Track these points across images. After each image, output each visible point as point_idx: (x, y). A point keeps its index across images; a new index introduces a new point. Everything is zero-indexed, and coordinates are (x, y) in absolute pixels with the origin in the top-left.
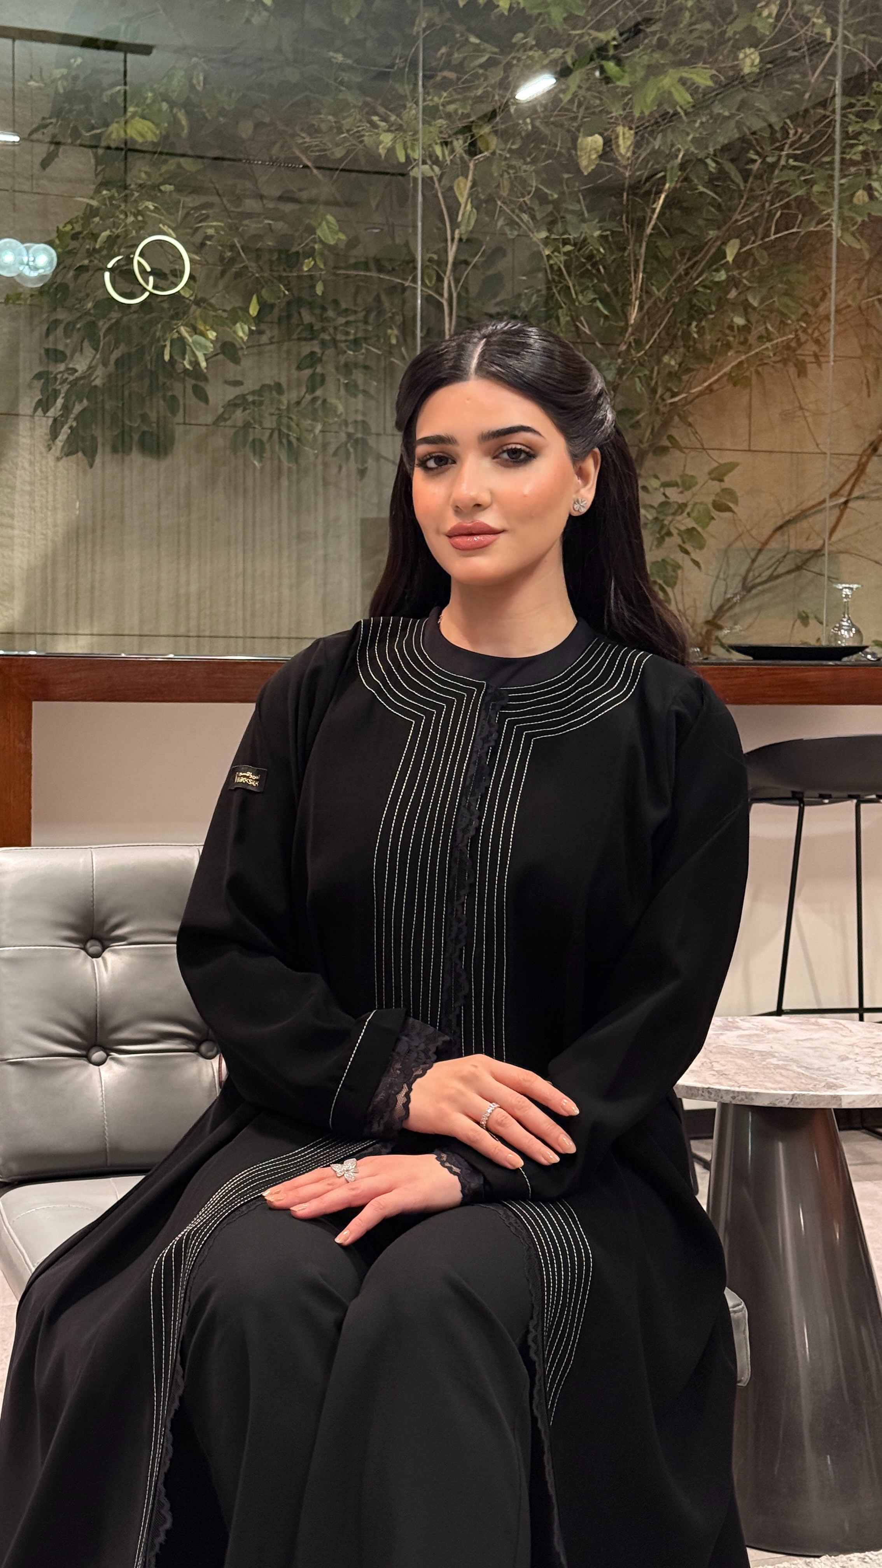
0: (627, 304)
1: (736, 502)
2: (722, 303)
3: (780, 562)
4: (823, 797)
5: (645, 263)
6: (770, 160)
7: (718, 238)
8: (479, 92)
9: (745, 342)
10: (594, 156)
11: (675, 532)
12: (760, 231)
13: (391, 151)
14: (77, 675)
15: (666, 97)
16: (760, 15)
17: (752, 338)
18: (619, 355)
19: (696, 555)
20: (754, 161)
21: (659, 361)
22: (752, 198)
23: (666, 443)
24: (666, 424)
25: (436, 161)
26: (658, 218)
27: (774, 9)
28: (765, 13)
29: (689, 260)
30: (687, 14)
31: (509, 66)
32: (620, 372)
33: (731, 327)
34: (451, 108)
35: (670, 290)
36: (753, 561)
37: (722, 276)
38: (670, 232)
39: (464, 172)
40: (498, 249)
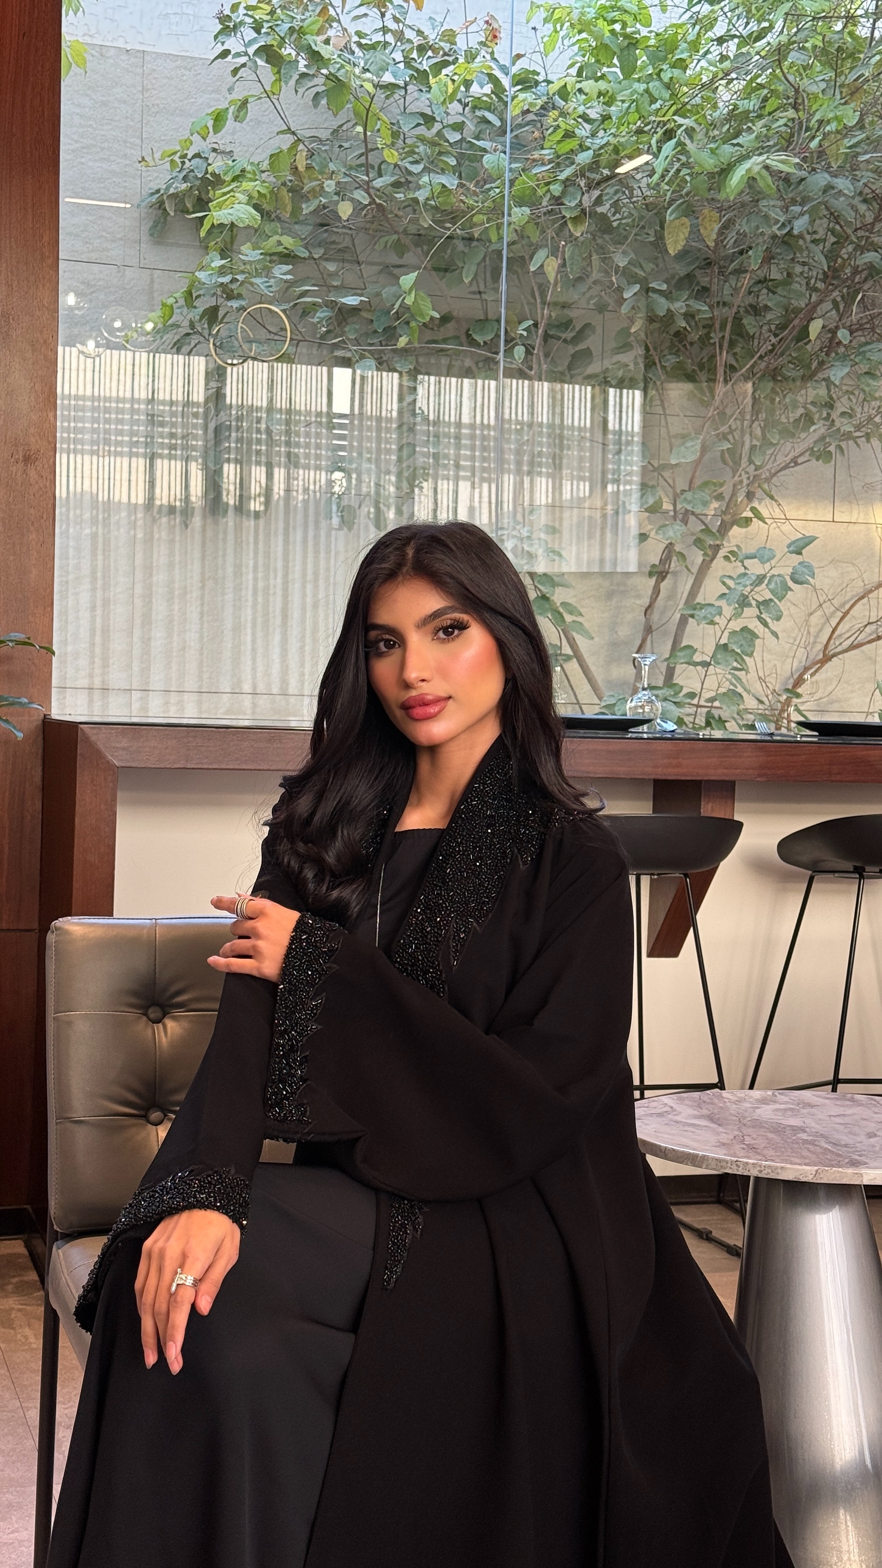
0: (712, 380)
1: (813, 575)
3: (860, 632)
9: (827, 418)
10: (681, 238)
11: (754, 603)
17: (835, 414)
19: (774, 625)
24: (749, 496)
29: (775, 336)
36: (835, 629)
38: (756, 310)
39: (554, 252)
40: (587, 326)
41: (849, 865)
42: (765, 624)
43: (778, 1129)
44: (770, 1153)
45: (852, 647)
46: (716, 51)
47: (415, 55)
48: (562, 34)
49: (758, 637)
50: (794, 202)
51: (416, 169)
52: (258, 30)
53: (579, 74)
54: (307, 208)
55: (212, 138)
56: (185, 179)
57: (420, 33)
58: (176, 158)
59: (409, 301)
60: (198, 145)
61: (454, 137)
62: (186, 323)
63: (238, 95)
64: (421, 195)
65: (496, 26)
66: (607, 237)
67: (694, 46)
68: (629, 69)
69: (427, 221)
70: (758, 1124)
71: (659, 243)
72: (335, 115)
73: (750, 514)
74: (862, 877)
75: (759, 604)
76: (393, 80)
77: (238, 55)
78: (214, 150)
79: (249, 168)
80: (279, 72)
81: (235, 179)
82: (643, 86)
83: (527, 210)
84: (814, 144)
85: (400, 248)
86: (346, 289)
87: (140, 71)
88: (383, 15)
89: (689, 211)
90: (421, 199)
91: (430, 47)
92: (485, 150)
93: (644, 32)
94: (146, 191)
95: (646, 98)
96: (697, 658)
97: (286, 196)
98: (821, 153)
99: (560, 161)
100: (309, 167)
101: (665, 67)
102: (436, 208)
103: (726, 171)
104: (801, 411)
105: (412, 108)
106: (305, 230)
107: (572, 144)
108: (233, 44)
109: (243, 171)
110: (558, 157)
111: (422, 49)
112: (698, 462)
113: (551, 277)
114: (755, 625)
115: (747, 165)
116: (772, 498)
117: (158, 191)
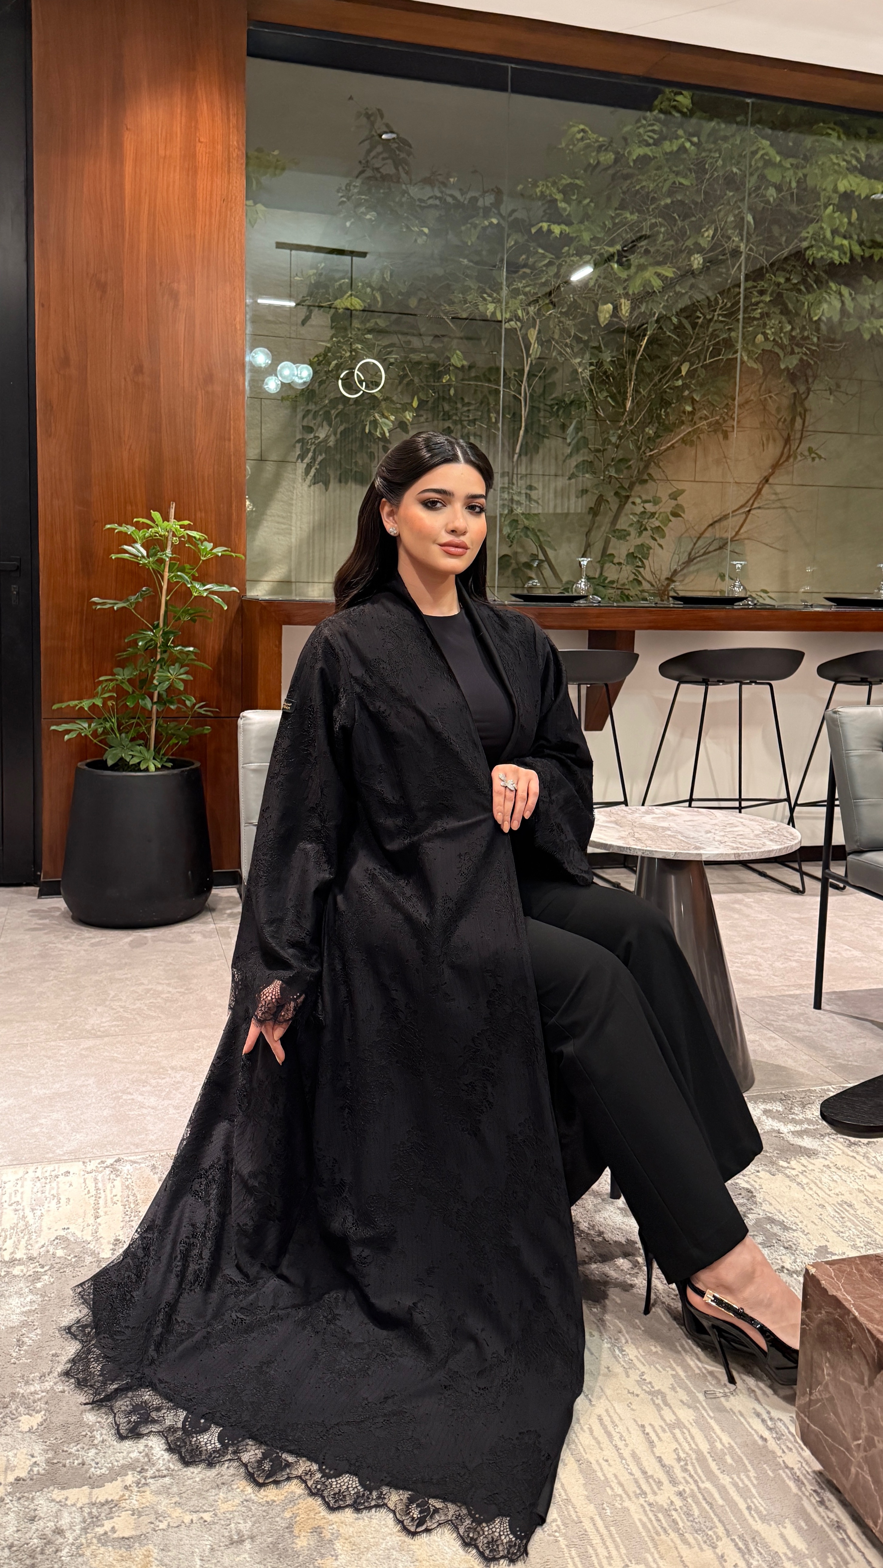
0: (625, 399)
1: (684, 512)
2: (680, 399)
3: (710, 544)
4: (719, 681)
5: (636, 375)
6: (708, 317)
7: (677, 362)
8: (543, 280)
9: (692, 421)
10: (607, 316)
11: (649, 528)
12: (702, 357)
13: (494, 313)
14: (306, 611)
15: (647, 283)
16: (703, 236)
17: (696, 418)
18: (620, 428)
19: (661, 541)
20: (699, 318)
21: (643, 431)
22: (697, 339)
23: (646, 477)
24: (647, 467)
25: (518, 319)
26: (644, 350)
27: (711, 232)
28: (706, 234)
29: (662, 373)
30: (661, 235)
31: (560, 266)
32: (620, 438)
33: (684, 412)
34: (527, 289)
35: (650, 391)
36: (695, 544)
37: (680, 383)
38: (651, 358)
39: (534, 324)
40: (553, 368)
42: (655, 540)
43: (654, 829)
44: (653, 843)
45: (704, 554)
49: (651, 548)
57: (454, 198)
70: (643, 826)
74: (707, 684)
75: (652, 529)
96: (616, 560)
97: (379, 295)
104: (677, 417)
113: (533, 339)
114: (650, 542)
116: (660, 467)
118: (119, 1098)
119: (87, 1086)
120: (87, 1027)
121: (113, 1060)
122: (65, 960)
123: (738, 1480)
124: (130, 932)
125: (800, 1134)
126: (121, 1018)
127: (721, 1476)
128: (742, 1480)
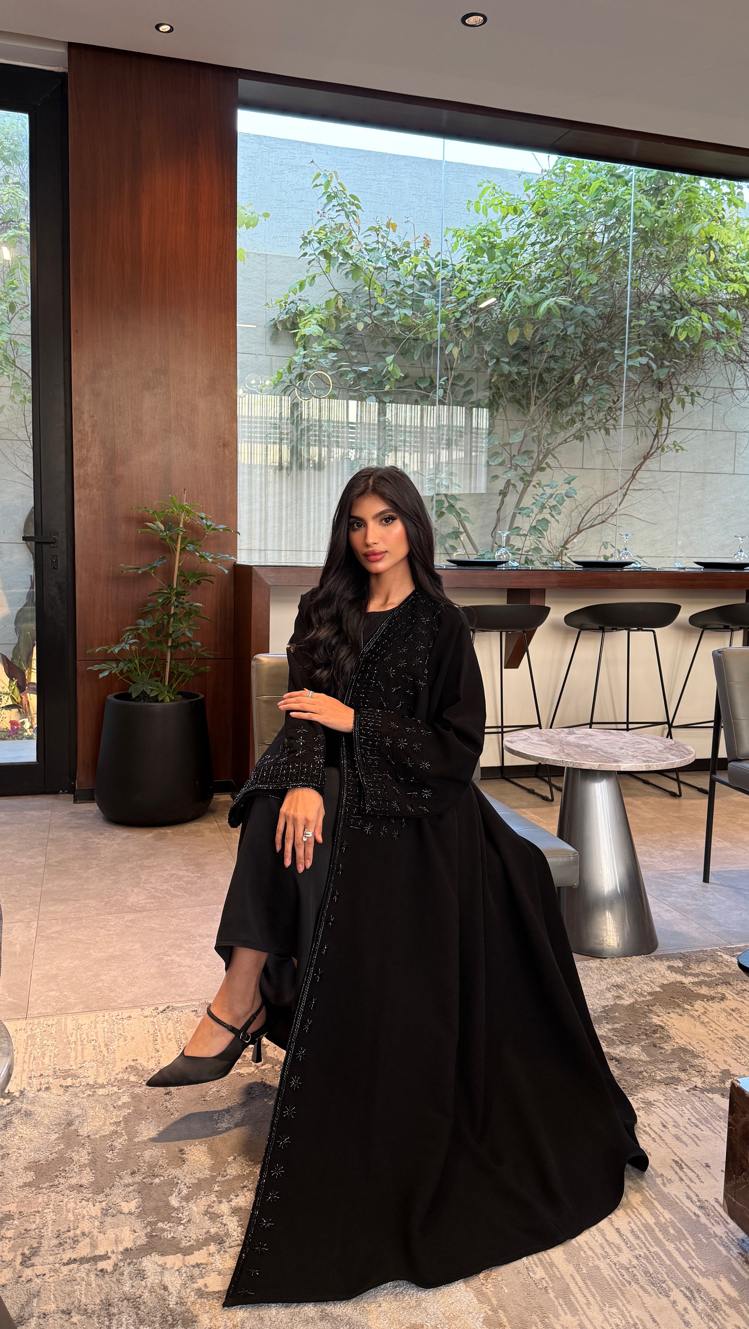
1: (576, 494)
3: (595, 519)
4: (613, 629)
5: (538, 384)
9: (582, 420)
10: (515, 337)
11: (548, 507)
17: (585, 418)
19: (557, 517)
24: (545, 457)
29: (558, 382)
38: (549, 370)
39: (457, 344)
40: (471, 379)
41: (597, 626)
42: (553, 517)
43: (578, 746)
44: (577, 757)
45: (591, 526)
46: (530, 249)
47: (391, 253)
48: (461, 242)
49: (549, 522)
50: (567, 320)
51: (392, 307)
52: (320, 244)
53: (467, 261)
54: (343, 326)
55: (298, 294)
56: (287, 313)
57: (393, 243)
58: (282, 303)
59: (390, 368)
60: (292, 297)
61: (410, 291)
62: (288, 381)
63: (311, 274)
64: (395, 319)
65: (428, 239)
66: (481, 337)
67: (522, 247)
68: (491, 258)
69: (397, 331)
70: (569, 744)
71: (504, 340)
72: (356, 282)
73: (545, 466)
74: (604, 632)
75: (551, 508)
76: (381, 266)
77: (311, 255)
78: (300, 299)
79: (316, 307)
80: (330, 262)
81: (311, 312)
82: (499, 266)
83: (444, 325)
84: (576, 292)
85: (385, 344)
86: (360, 363)
87: (264, 263)
88: (378, 235)
89: (520, 325)
90: (395, 321)
91: (398, 250)
92: (424, 297)
93: (499, 241)
94: (268, 320)
95: (500, 272)
96: (522, 532)
97: (333, 320)
98: (579, 297)
99: (459, 302)
100: (344, 307)
101: (509, 257)
102: (401, 325)
103: (537, 305)
104: (570, 417)
105: (390, 279)
106: (341, 337)
107: (465, 294)
108: (309, 250)
109: (314, 309)
110: (459, 300)
111: (394, 251)
112: (522, 441)
113: (456, 357)
114: (548, 517)
115: (547, 302)
116: (555, 458)
117: (274, 319)
118: (161, 959)
119: (135, 950)
120: (127, 904)
121: (152, 929)
122: (103, 852)
123: (680, 1246)
124: (151, 829)
125: (700, 984)
126: (154, 897)
127: (667, 1243)
128: (683, 1246)
